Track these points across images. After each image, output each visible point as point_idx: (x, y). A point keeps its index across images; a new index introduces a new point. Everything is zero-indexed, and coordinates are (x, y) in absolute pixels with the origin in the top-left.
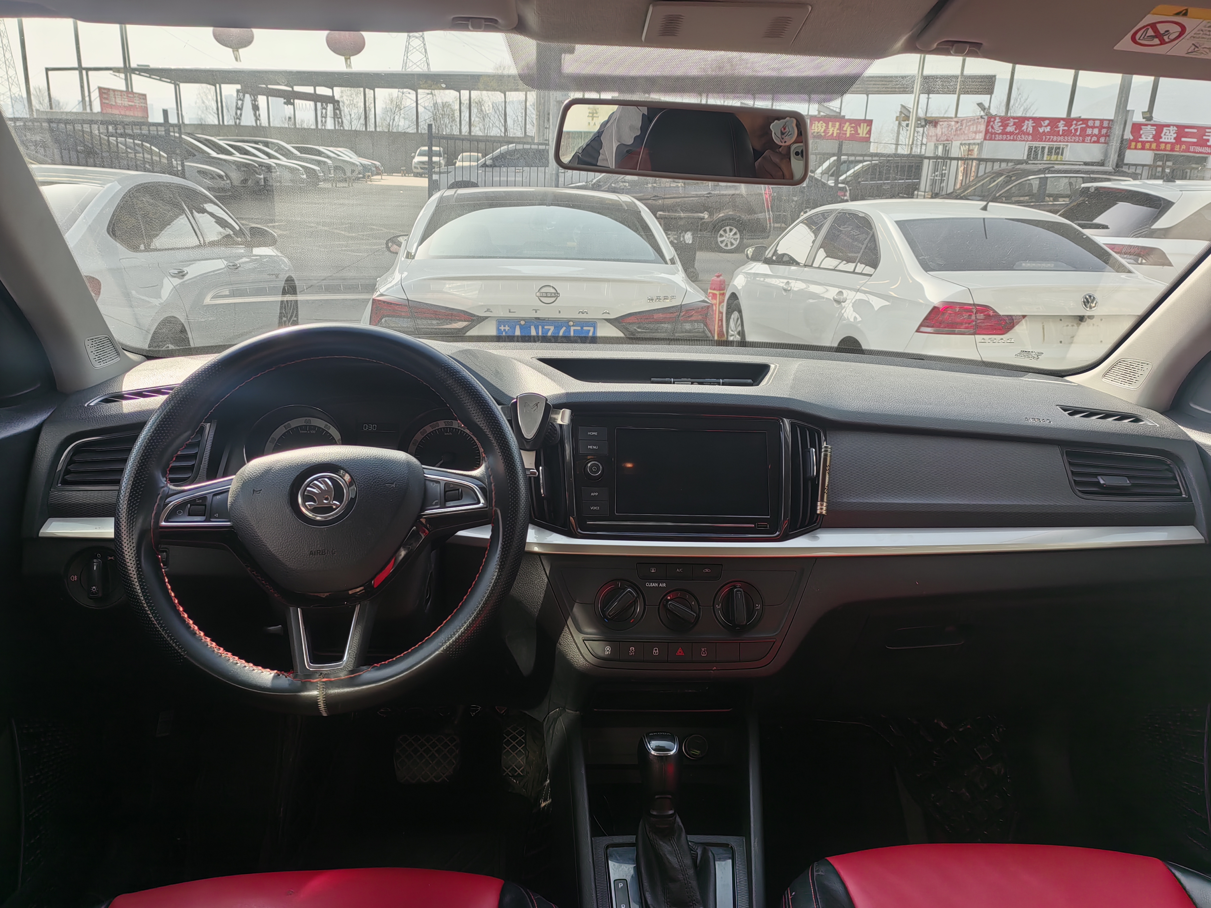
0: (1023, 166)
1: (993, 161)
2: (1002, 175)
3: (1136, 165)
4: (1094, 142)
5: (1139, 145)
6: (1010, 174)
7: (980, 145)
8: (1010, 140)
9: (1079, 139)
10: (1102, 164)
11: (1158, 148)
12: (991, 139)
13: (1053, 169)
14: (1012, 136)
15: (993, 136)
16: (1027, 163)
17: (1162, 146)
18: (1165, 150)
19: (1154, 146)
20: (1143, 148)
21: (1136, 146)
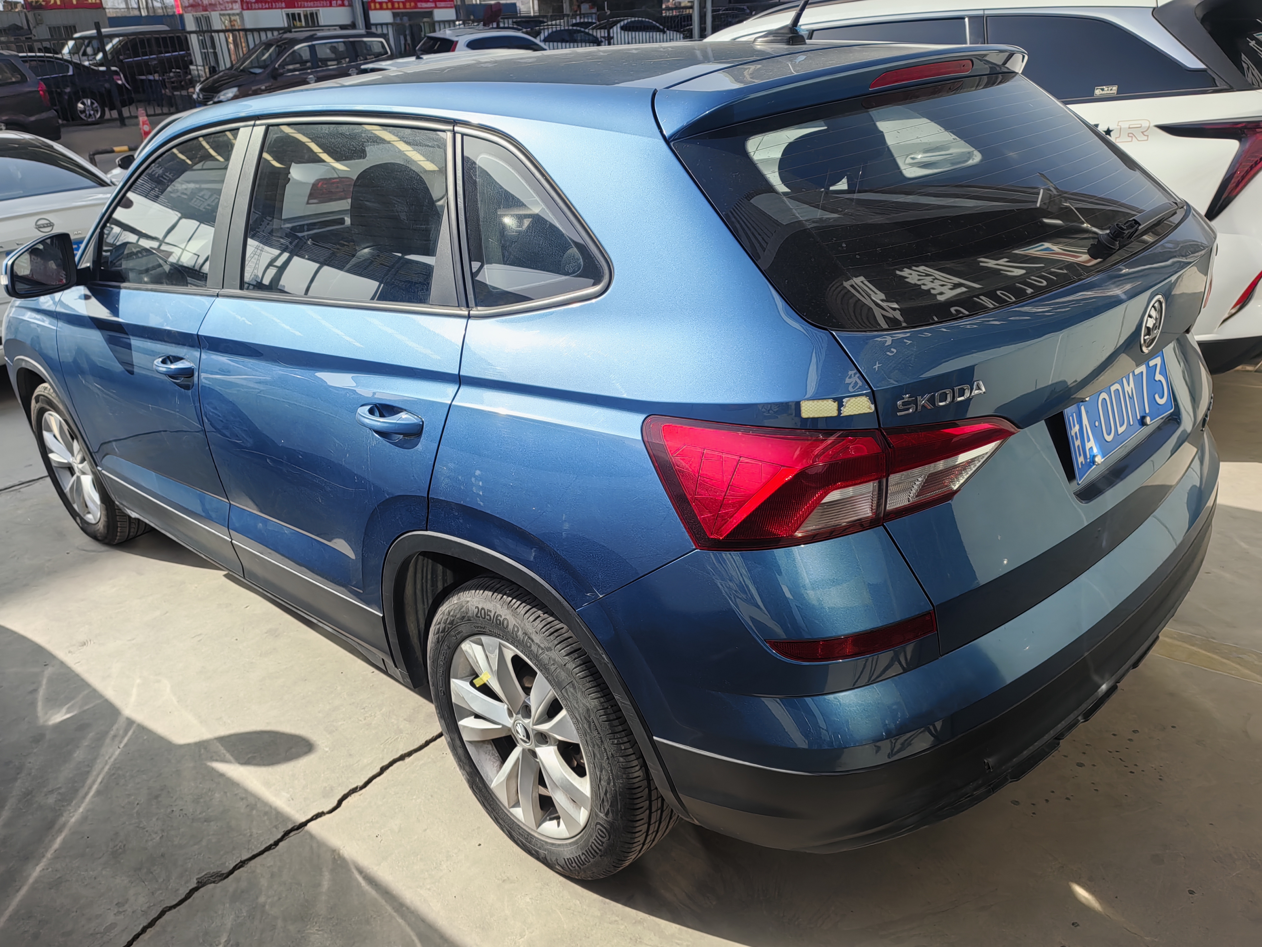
0: (288, 35)
1: (259, 30)
2: (271, 45)
3: (382, 25)
4: (340, 6)
5: (378, 6)
6: (279, 43)
7: (241, 15)
8: (266, 9)
9: (327, 4)
10: (353, 26)
11: (393, 8)
12: (248, 9)
13: (316, 36)
14: (267, 4)
15: (249, 5)
16: (290, 32)
17: (396, 5)
18: (399, 8)
19: (390, 5)
20: (381, 8)
21: (375, 6)
